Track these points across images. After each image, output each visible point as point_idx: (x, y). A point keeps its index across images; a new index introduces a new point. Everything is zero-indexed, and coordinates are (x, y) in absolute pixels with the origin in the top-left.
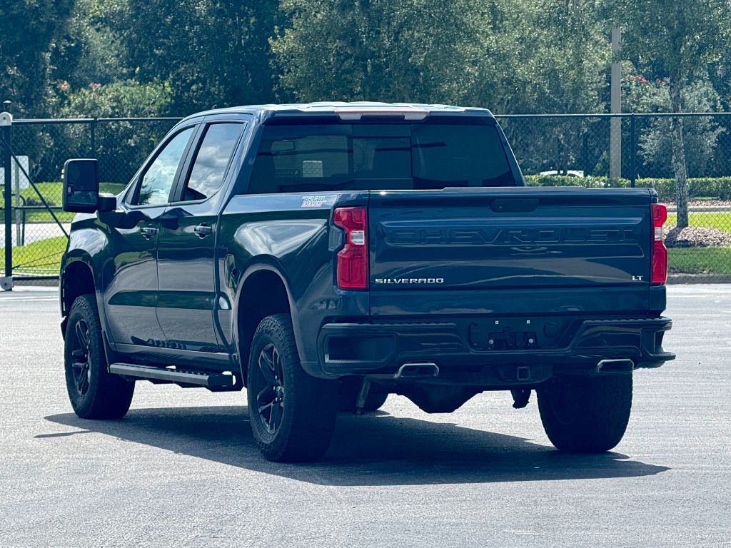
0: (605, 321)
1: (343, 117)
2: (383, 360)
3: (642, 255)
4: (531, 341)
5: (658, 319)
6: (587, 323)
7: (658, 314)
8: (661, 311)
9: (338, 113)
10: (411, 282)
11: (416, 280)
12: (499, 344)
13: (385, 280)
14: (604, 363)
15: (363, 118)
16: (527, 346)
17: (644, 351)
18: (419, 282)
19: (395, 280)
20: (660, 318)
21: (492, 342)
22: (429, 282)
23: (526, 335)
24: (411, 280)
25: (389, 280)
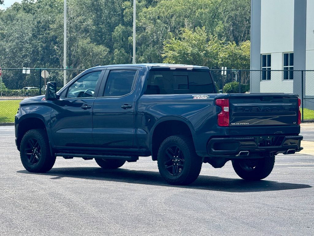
2: (235, 150)
3: (295, 114)
4: (269, 144)
5: (298, 136)
6: (286, 137)
7: (298, 134)
8: (299, 134)
9: (170, 67)
10: (240, 124)
12: (261, 145)
13: (234, 124)
14: (289, 151)
15: (176, 69)
18: (243, 124)
20: (299, 136)
21: (259, 144)
22: (245, 124)
23: (267, 142)
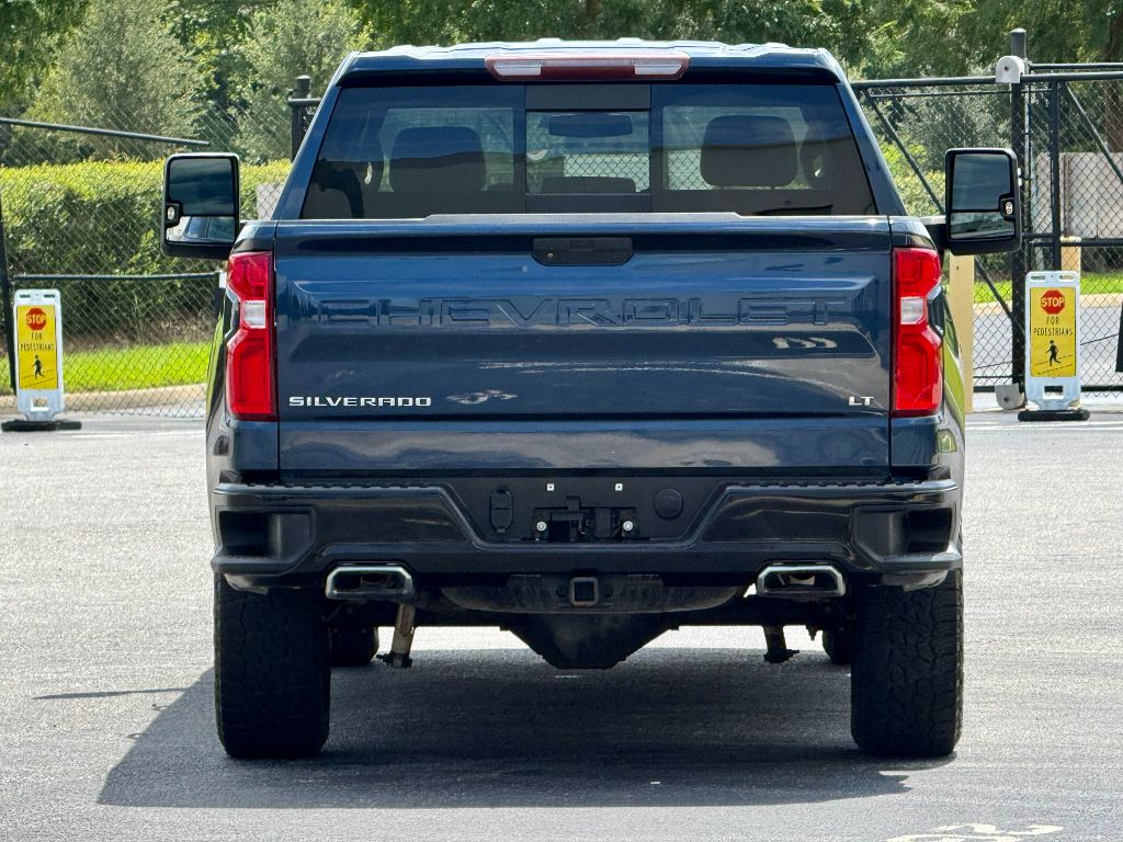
0: (770, 487)
1: (502, 71)
4: (628, 526)
6: (731, 492)
9: (492, 62)
10: (362, 404)
11: (374, 400)
12: (558, 532)
13: (309, 399)
14: (773, 574)
16: (619, 537)
17: (861, 550)
18: (381, 404)
19: (329, 399)
21: (542, 526)
22: (400, 403)
23: (617, 514)
24: (362, 400)
25: (317, 399)
